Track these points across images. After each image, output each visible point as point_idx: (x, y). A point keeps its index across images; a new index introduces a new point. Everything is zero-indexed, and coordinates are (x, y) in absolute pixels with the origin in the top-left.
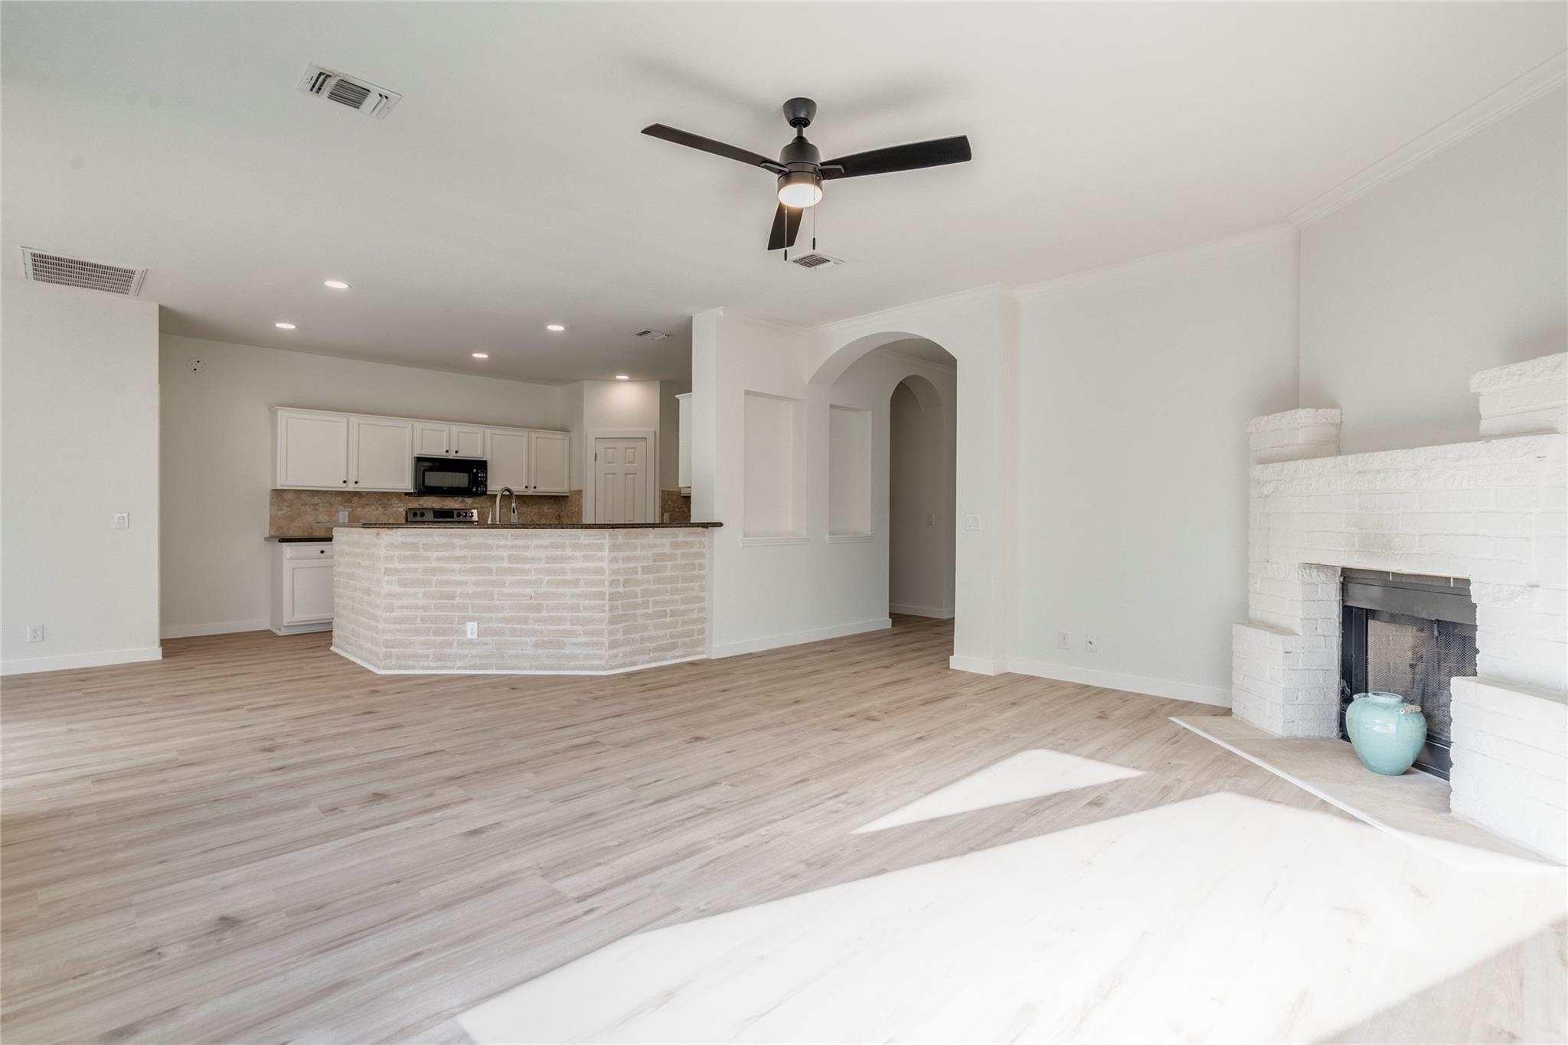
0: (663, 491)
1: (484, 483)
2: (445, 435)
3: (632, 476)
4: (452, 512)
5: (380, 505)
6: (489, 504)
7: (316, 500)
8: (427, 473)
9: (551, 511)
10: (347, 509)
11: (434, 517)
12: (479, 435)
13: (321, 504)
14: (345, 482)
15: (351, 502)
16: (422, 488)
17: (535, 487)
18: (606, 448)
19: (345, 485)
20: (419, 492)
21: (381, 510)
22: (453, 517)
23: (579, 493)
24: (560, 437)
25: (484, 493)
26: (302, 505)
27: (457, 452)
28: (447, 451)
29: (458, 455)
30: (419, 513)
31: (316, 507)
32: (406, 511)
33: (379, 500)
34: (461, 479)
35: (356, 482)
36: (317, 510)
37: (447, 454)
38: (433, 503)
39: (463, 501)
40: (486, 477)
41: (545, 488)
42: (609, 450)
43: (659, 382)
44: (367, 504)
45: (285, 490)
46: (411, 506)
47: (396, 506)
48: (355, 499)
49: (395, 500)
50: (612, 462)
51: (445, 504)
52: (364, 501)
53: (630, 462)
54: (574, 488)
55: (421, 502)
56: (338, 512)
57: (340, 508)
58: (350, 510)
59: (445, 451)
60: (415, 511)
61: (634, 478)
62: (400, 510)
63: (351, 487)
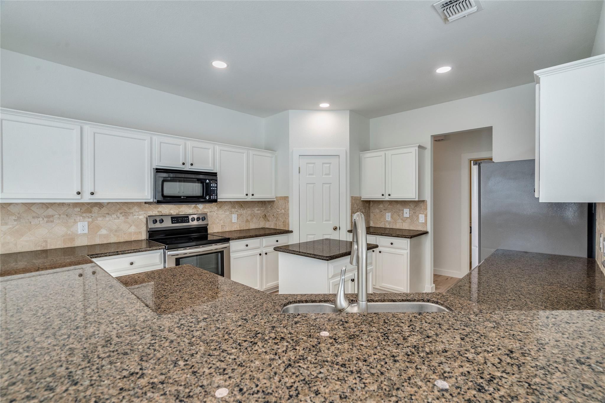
0: (352, 197)
1: (215, 192)
2: (181, 148)
3: (328, 185)
4: (188, 217)
5: (121, 213)
6: (216, 208)
7: (50, 212)
8: (166, 184)
9: (259, 212)
10: (87, 219)
11: (172, 223)
12: (210, 150)
13: (57, 216)
14: (79, 193)
15: (91, 212)
16: (160, 198)
17: (253, 195)
18: (307, 163)
19: (79, 197)
20: (158, 201)
21: (122, 218)
22: (189, 222)
23: (286, 199)
24: (270, 155)
25: (215, 201)
26: (34, 218)
27: (192, 165)
28: (184, 164)
29: (193, 167)
30: (158, 220)
31: (51, 219)
32: (147, 218)
33: (119, 209)
34: (195, 189)
35: (92, 194)
36: (52, 222)
37: (183, 166)
38: (171, 210)
39: (195, 207)
40: (217, 187)
41: (259, 196)
42: (310, 165)
43: (348, 112)
44: (108, 214)
45: (10, 204)
46: (151, 213)
47: (136, 214)
48: (95, 209)
49: (136, 208)
50: (312, 174)
51: (181, 209)
52: (104, 210)
53: (326, 174)
54: (281, 194)
55: (160, 209)
56: (77, 222)
57: (78, 218)
58: (90, 220)
59: (181, 163)
60: (155, 218)
61: (330, 187)
62: (140, 217)
63: (86, 198)
